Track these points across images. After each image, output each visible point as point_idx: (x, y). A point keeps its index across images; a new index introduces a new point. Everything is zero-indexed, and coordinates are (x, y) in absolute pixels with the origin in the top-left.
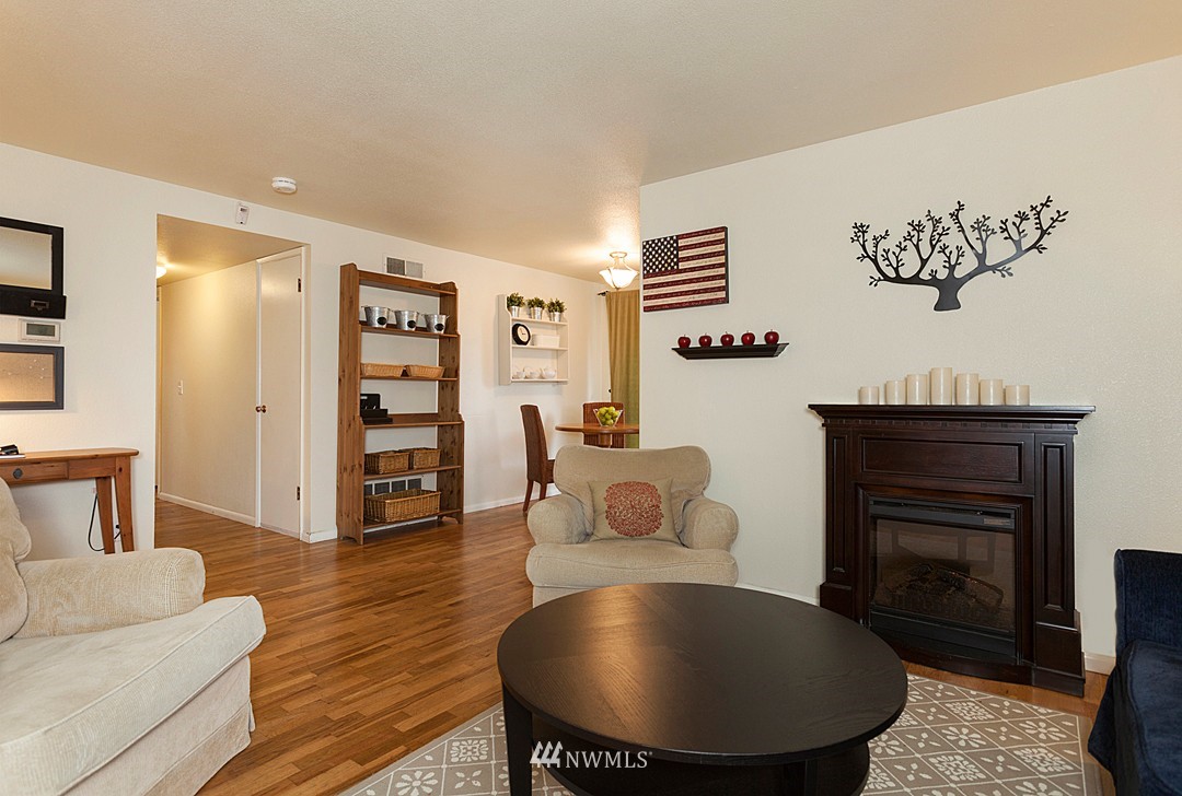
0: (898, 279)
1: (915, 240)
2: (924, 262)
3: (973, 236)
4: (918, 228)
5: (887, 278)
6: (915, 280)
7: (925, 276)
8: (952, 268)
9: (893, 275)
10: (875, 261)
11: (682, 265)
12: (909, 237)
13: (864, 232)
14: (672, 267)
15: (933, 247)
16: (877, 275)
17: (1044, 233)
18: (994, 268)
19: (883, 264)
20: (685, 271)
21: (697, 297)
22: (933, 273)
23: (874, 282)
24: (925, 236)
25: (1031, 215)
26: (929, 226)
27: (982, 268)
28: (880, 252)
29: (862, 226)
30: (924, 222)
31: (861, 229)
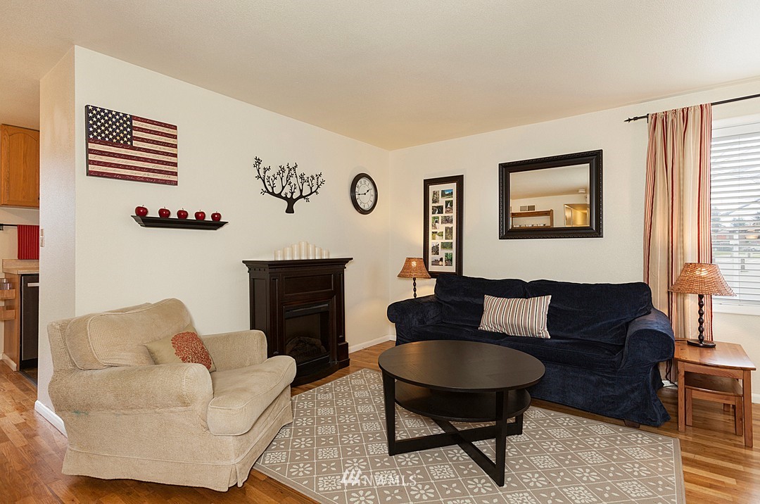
0: (273, 194)
1: (281, 175)
2: (283, 187)
3: (300, 180)
4: (283, 169)
5: (268, 192)
6: (279, 196)
7: (283, 195)
8: (292, 193)
9: (271, 191)
10: (264, 181)
11: (135, 143)
12: (279, 174)
13: (259, 163)
14: (125, 142)
15: (287, 181)
16: (265, 189)
17: (318, 187)
18: (304, 197)
19: (267, 184)
20: (139, 149)
21: (151, 175)
22: (286, 194)
23: (264, 192)
24: (285, 174)
25: (316, 178)
26: (287, 170)
27: (301, 196)
28: (266, 177)
29: (259, 160)
30: (286, 168)
31: (258, 161)
